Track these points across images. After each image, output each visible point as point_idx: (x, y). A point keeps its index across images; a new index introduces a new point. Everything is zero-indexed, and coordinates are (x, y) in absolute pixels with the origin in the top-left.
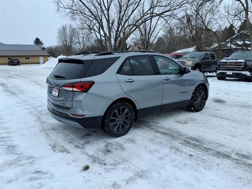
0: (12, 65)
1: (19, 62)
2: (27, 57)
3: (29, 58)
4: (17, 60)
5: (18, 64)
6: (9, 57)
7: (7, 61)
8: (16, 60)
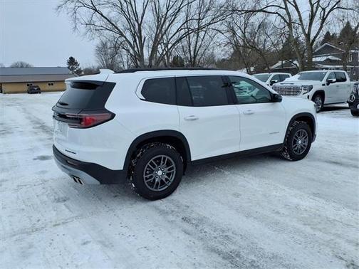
0: (32, 93)
1: (39, 89)
2: (51, 83)
3: (52, 84)
4: (37, 86)
5: (38, 91)
6: (29, 84)
7: (26, 88)
8: (35, 87)
